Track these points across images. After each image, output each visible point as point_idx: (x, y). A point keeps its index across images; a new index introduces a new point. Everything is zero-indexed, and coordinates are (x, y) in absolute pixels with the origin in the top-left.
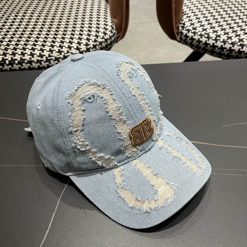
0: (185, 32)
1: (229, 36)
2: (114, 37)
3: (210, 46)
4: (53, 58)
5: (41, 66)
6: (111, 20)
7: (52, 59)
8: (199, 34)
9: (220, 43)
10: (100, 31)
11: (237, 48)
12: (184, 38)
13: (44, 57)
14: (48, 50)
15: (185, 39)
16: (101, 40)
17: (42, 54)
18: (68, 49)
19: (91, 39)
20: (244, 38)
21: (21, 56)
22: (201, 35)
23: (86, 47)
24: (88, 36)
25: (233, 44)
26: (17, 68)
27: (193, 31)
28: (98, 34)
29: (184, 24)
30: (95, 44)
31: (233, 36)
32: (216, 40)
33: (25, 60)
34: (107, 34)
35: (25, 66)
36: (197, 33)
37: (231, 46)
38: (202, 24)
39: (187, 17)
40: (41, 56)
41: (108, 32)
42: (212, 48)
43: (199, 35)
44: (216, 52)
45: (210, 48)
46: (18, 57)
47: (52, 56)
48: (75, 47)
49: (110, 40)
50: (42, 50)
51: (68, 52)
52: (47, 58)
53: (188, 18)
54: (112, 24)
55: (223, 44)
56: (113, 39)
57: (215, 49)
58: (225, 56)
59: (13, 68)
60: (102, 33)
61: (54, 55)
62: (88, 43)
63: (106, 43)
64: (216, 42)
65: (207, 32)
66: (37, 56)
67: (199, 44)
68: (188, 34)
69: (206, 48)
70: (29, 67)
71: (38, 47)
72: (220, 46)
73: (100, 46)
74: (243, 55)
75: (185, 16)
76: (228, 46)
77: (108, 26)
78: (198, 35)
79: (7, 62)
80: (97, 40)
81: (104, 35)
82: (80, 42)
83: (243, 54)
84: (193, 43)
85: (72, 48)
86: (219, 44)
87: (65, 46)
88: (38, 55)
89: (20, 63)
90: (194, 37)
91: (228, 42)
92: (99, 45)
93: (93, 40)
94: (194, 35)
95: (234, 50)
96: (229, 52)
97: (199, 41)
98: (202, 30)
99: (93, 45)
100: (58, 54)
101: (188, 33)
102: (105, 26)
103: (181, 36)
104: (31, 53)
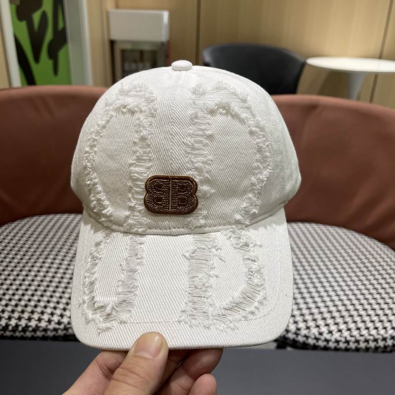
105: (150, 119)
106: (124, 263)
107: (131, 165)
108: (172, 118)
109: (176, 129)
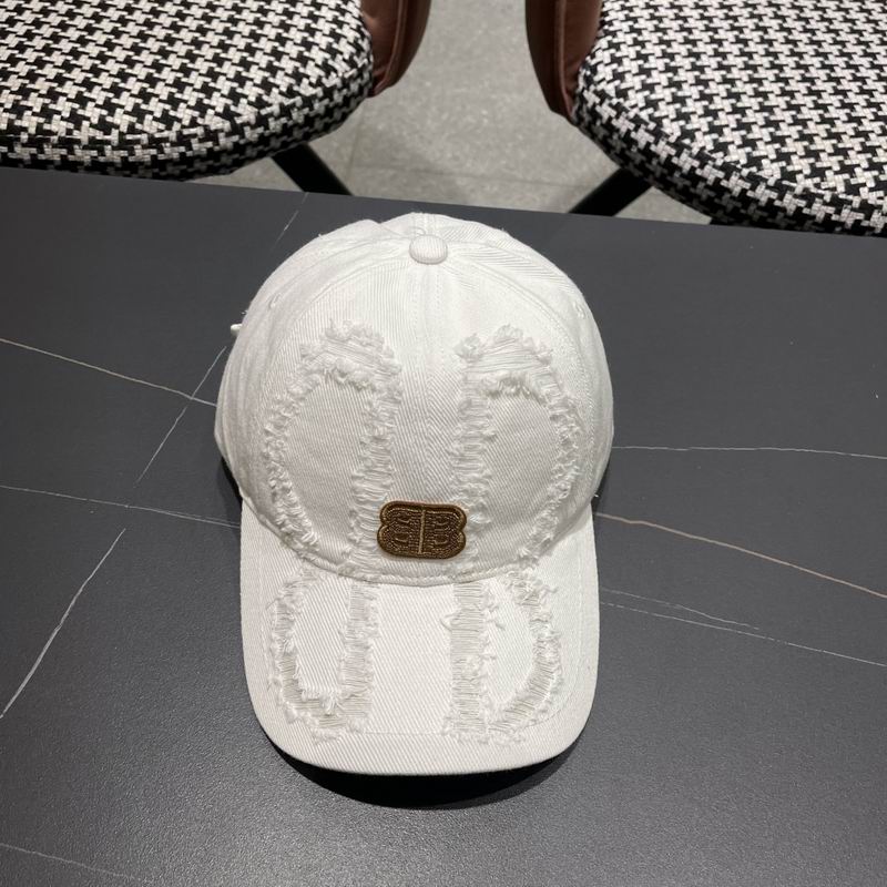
0: (591, 98)
1: (722, 140)
2: (359, 81)
3: (659, 163)
4: (144, 137)
5: (102, 159)
6: (360, 19)
7: (138, 142)
8: (632, 114)
9: (690, 160)
10: (313, 60)
11: (737, 185)
12: (587, 118)
13: (115, 133)
14: (129, 108)
15: (590, 123)
16: (310, 91)
17: (109, 119)
18: (196, 114)
19: (278, 87)
20: (766, 157)
21: (42, 120)
22: (637, 121)
23: (255, 110)
24: (267, 74)
25: (728, 169)
26: (26, 157)
27: (615, 101)
28: (301, 70)
29: (594, 70)
30: (287, 102)
31: (733, 143)
32: (679, 147)
33: (51, 133)
34: (336, 71)
35: (52, 153)
36: (627, 111)
37: (721, 174)
38: (649, 81)
39: (611, 45)
40: (104, 126)
41: (340, 65)
42: (665, 171)
43: (632, 121)
44: (675, 185)
45: (660, 168)
46: (30, 121)
47: (142, 132)
48: (220, 109)
49: (345, 91)
50: (110, 107)
51: (193, 123)
52: (121, 134)
53: (612, 51)
54: (358, 35)
55: (696, 163)
56: (354, 87)
57: (671, 174)
58: (702, 203)
59: (11, 155)
60: (317, 66)
61: (147, 129)
62: (265, 98)
63: (326, 101)
64: (678, 155)
65: (657, 114)
66: (92, 126)
67: (629, 148)
68: (598, 109)
69: (647, 165)
70: (63, 157)
71: (99, 95)
72: (687, 167)
73: (306, 110)
74: (754, 211)
75: (603, 43)
76: (710, 173)
77: (343, 41)
78: (627, 118)
80: (296, 88)
81: (322, 73)
82: (239, 90)
83: (753, 207)
84: (609, 141)
85: (210, 112)
86: (685, 162)
87: (185, 102)
88: (95, 121)
89: (32, 142)
90: (614, 122)
91: (714, 160)
92: (303, 107)
93: (284, 89)
94: (617, 117)
95: (728, 190)
96: (712, 194)
97: (628, 140)
98: (642, 104)
99: (281, 106)
100: (162, 126)
101: (601, 104)
102: (331, 40)
103: (580, 108)
104: (73, 112)
105: (390, 406)
106: (345, 631)
107: (354, 478)
108: (429, 411)
109: (435, 430)
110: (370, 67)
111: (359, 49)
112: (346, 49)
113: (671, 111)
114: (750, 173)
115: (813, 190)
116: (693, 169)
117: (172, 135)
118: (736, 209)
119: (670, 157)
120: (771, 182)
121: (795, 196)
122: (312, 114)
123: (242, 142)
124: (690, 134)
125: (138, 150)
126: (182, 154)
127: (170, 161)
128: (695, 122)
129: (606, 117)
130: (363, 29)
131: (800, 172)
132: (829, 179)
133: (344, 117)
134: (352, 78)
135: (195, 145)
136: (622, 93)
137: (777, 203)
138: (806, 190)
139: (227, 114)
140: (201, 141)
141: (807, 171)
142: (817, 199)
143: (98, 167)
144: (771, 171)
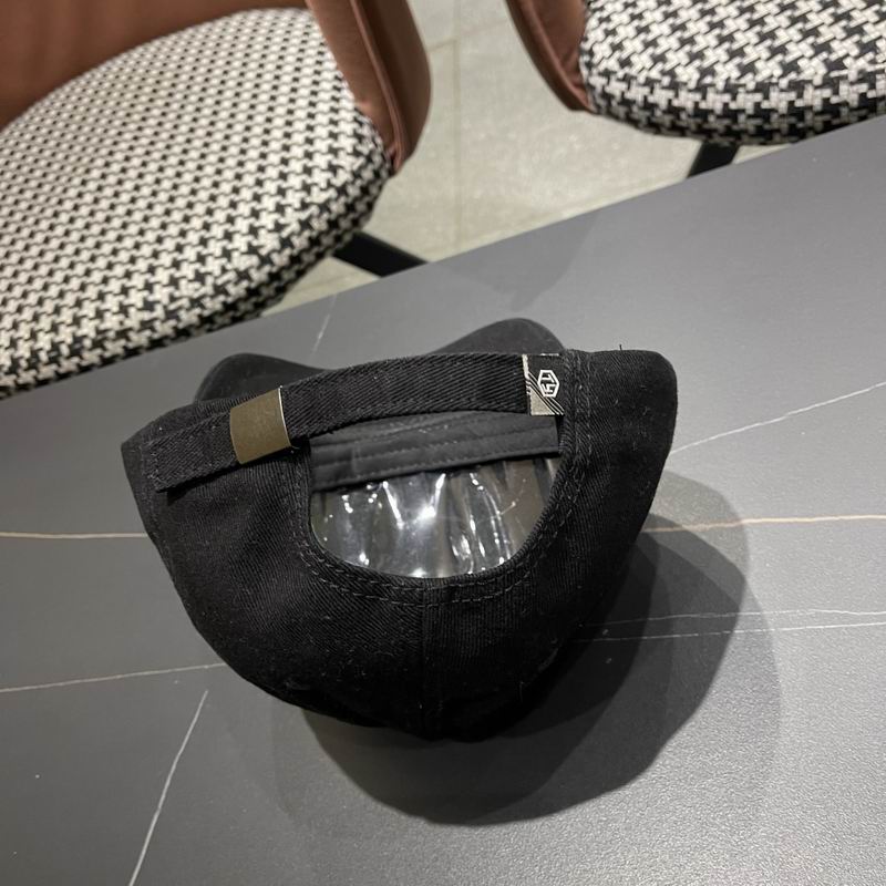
0: (598, 81)
1: (746, 61)
2: (370, 167)
3: (689, 116)
5: (156, 336)
6: (356, 109)
7: (180, 308)
8: (642, 79)
9: (718, 97)
10: (317, 167)
12: (602, 103)
13: (159, 308)
14: (166, 281)
15: (607, 107)
16: (323, 197)
17: (151, 298)
18: (224, 261)
19: (290, 205)
21: (97, 322)
22: (650, 83)
23: (276, 235)
24: (278, 198)
25: (763, 88)
26: (96, 360)
27: (621, 74)
28: (309, 181)
29: (591, 53)
30: (304, 215)
31: (759, 58)
32: (701, 89)
33: (106, 331)
34: (341, 167)
35: (114, 348)
36: (636, 78)
37: (758, 97)
38: (650, 37)
39: (601, 20)
40: (149, 306)
41: (345, 160)
42: (699, 120)
43: (645, 85)
44: (715, 130)
45: (692, 121)
46: (88, 327)
47: (180, 298)
48: (244, 248)
49: (359, 183)
50: (149, 287)
51: (224, 270)
52: (165, 307)
53: (604, 26)
54: (356, 125)
55: (727, 98)
56: (368, 174)
57: (706, 120)
58: (752, 136)
59: (84, 363)
61: (185, 293)
62: (282, 221)
63: (342, 199)
64: (704, 98)
65: (668, 67)
66: (140, 310)
67: (653, 114)
68: (608, 89)
70: (125, 348)
71: (138, 281)
72: (718, 108)
73: (326, 215)
74: (813, 119)
75: (593, 22)
76: (746, 101)
77: (342, 137)
78: (639, 85)
79: (65, 350)
80: (308, 200)
81: (329, 175)
82: (257, 224)
83: (809, 116)
84: (632, 115)
85: (236, 254)
86: (714, 102)
87: (212, 254)
88: (140, 305)
89: (97, 344)
90: (629, 96)
91: (744, 85)
92: (321, 213)
93: (297, 205)
94: (629, 88)
95: (773, 110)
96: (757, 122)
97: (649, 106)
98: (649, 64)
99: (300, 221)
100: (197, 285)
101: (608, 83)
102: (330, 141)
103: (594, 98)
104: (121, 305)
110: (380, 149)
111: (360, 138)
112: (347, 143)
113: (682, 57)
114: (790, 82)
115: (870, 69)
116: (726, 105)
117: (208, 289)
118: (792, 127)
119: (697, 104)
120: (818, 81)
121: (852, 84)
122: (333, 217)
123: (274, 270)
124: (710, 71)
125: (183, 315)
126: (224, 304)
127: (216, 313)
128: (711, 56)
129: (617, 94)
130: (361, 118)
131: (847, 55)
132: (883, 49)
133: (370, 206)
134: (362, 168)
135: (232, 289)
136: (625, 63)
137: (834, 100)
138: (861, 72)
139: (252, 250)
140: (236, 284)
141: (855, 52)
142: (878, 77)
143: (156, 344)
144: (814, 69)
